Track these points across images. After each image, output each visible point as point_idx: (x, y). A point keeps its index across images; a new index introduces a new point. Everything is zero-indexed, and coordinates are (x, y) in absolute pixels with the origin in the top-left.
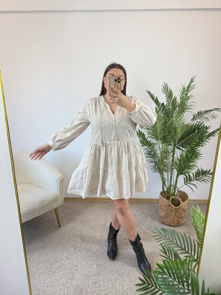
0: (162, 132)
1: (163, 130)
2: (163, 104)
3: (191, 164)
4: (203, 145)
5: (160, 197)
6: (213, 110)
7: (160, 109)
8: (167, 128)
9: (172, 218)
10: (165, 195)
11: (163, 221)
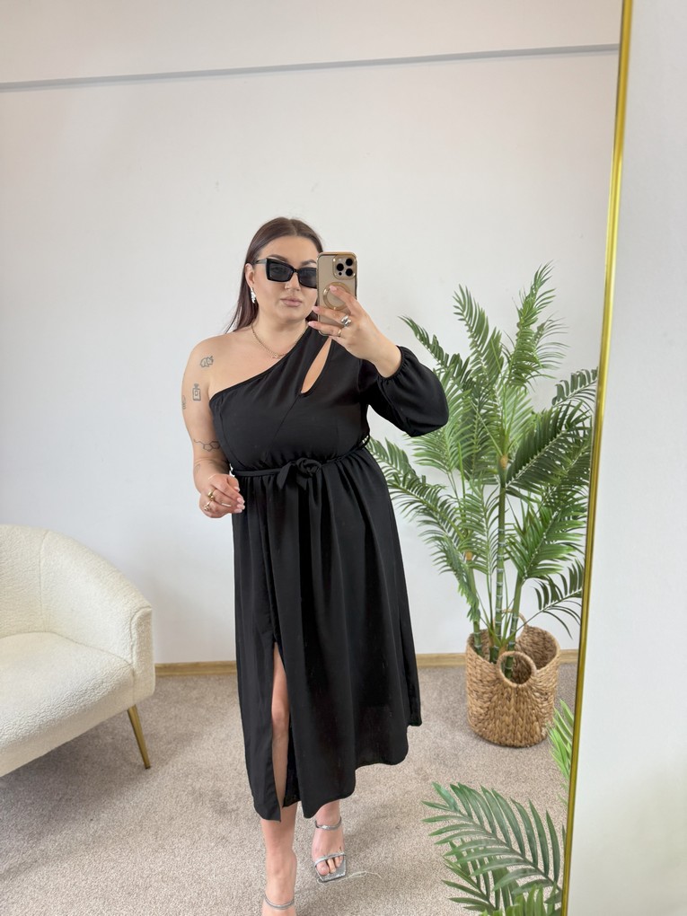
0: (461, 446)
1: (465, 438)
2: (456, 358)
3: (559, 542)
7: (448, 374)
8: (476, 432)
9: (508, 719)
10: (484, 644)
11: (480, 731)
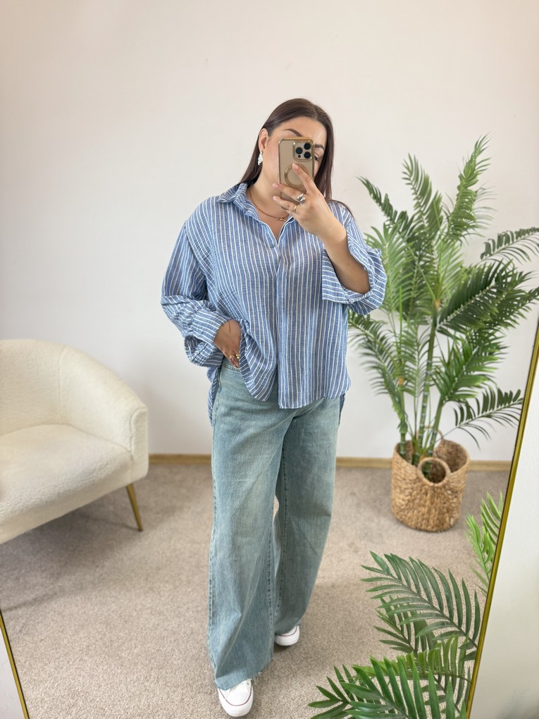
0: (401, 291)
1: (405, 284)
2: (404, 215)
3: (476, 373)
4: (510, 326)
5: (394, 458)
7: (394, 229)
8: (414, 280)
9: (424, 510)
10: (408, 451)
11: (401, 518)
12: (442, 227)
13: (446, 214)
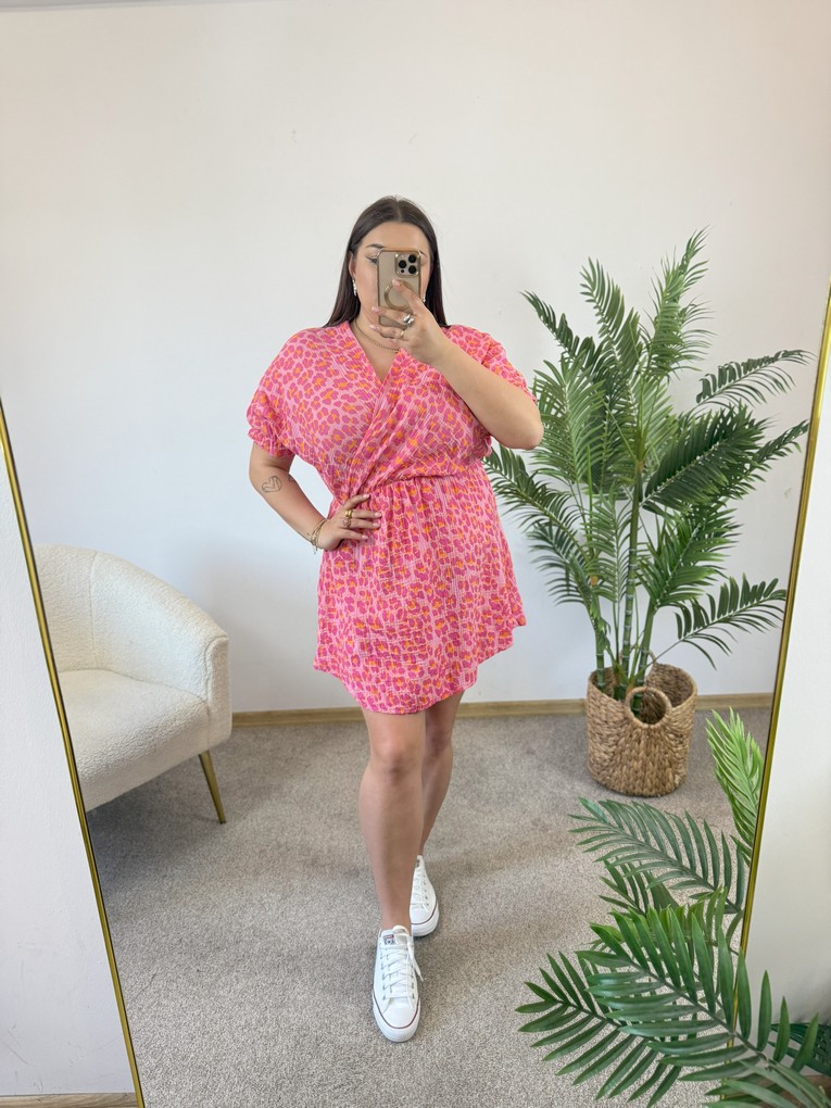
0: (590, 451)
1: (593, 440)
2: (588, 343)
3: (700, 564)
4: (744, 493)
5: (589, 693)
6: (775, 359)
7: (577, 364)
9: (637, 765)
10: (608, 682)
11: (603, 780)
12: (641, 359)
13: (646, 342)
